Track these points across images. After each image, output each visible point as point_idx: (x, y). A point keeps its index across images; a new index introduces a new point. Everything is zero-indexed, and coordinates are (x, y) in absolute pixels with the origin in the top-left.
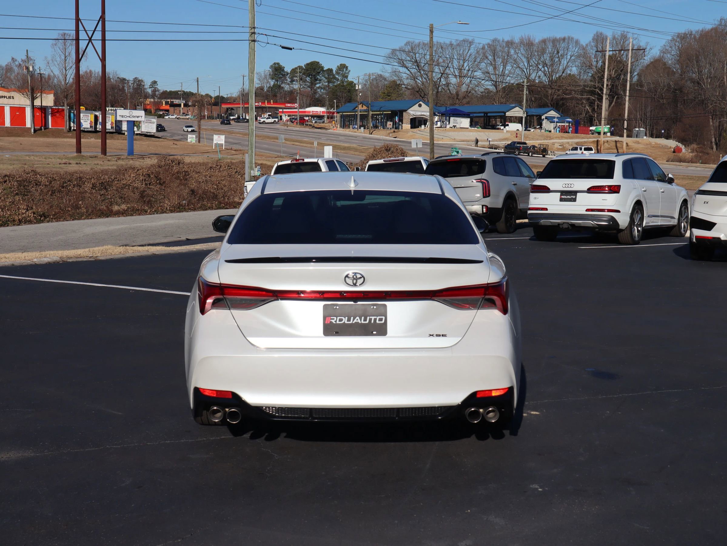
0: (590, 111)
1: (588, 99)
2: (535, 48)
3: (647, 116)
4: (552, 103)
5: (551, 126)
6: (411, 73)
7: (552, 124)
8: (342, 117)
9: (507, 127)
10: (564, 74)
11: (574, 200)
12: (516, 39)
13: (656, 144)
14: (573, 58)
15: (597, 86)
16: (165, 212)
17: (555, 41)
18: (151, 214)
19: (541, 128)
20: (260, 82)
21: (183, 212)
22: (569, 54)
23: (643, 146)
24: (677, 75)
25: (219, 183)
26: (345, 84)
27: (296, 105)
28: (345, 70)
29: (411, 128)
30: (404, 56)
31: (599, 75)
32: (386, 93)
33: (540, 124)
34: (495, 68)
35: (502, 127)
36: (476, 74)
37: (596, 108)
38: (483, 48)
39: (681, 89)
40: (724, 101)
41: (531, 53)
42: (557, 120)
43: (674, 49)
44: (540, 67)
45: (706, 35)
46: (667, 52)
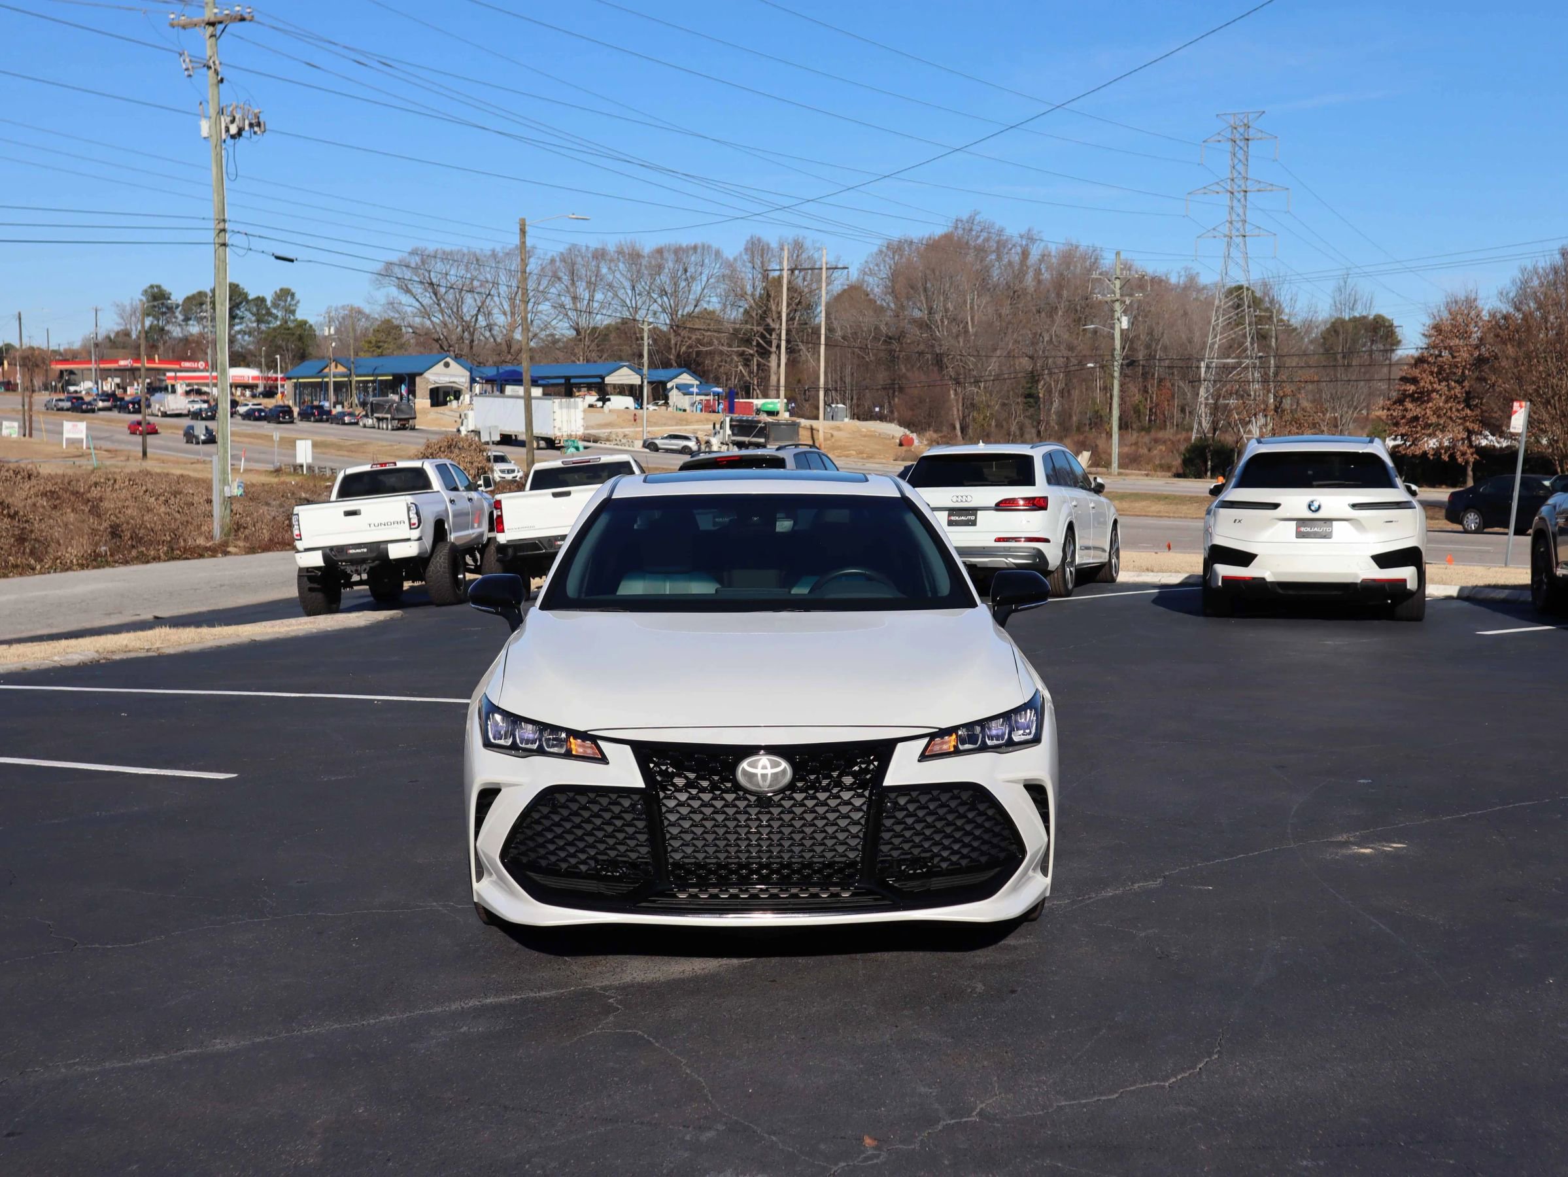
0: (746, 374)
1: (742, 354)
2: (644, 262)
4: (678, 360)
5: (684, 401)
6: (422, 306)
7: (687, 397)
8: (296, 386)
9: (608, 403)
10: (697, 310)
11: (974, 523)
12: (609, 245)
13: (870, 431)
14: (712, 280)
15: (755, 330)
16: (69, 569)
17: (678, 251)
18: (44, 573)
19: (666, 404)
20: (122, 321)
21: (103, 567)
22: (706, 272)
23: (848, 435)
24: (889, 313)
25: (120, 512)
26: (291, 325)
27: (201, 365)
28: (289, 299)
29: (433, 405)
30: (408, 274)
31: (759, 311)
32: (373, 342)
33: (666, 398)
34: (575, 298)
36: (540, 308)
37: (755, 368)
38: (553, 261)
39: (900, 337)
40: (972, 358)
41: (638, 272)
42: (695, 390)
43: (882, 268)
44: (655, 296)
45: (935, 247)
46: (872, 274)
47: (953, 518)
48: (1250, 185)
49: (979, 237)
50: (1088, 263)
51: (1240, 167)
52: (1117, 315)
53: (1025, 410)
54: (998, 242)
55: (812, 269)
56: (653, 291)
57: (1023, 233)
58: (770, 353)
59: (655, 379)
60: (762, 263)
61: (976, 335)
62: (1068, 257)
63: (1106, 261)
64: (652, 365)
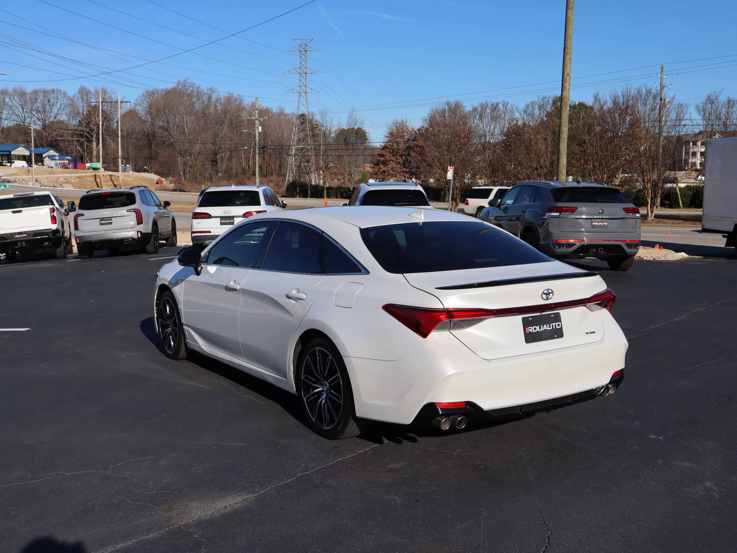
0: (81, 150)
1: (78, 141)
2: (28, 96)
3: (129, 155)
4: (47, 144)
5: (52, 164)
7: (53, 161)
9: (13, 164)
10: (55, 120)
11: (233, 224)
12: (9, 88)
13: (142, 177)
14: (62, 106)
15: (84, 130)
17: (45, 92)
19: (43, 165)
22: (59, 102)
23: (132, 179)
24: (148, 123)
31: (86, 121)
33: (42, 162)
35: (9, 164)
37: (85, 148)
39: (154, 134)
40: (187, 144)
41: (25, 101)
42: (57, 158)
43: (144, 102)
44: (34, 113)
45: (169, 93)
46: (140, 105)
47: (223, 221)
48: (308, 71)
49: (189, 89)
50: (237, 103)
51: (303, 63)
52: (257, 126)
53: (212, 167)
54: (197, 92)
55: (111, 102)
56: (33, 111)
57: (208, 88)
58: (93, 141)
59: (38, 152)
60: (87, 99)
61: (189, 134)
62: (229, 100)
63: (245, 102)
64: (36, 146)
